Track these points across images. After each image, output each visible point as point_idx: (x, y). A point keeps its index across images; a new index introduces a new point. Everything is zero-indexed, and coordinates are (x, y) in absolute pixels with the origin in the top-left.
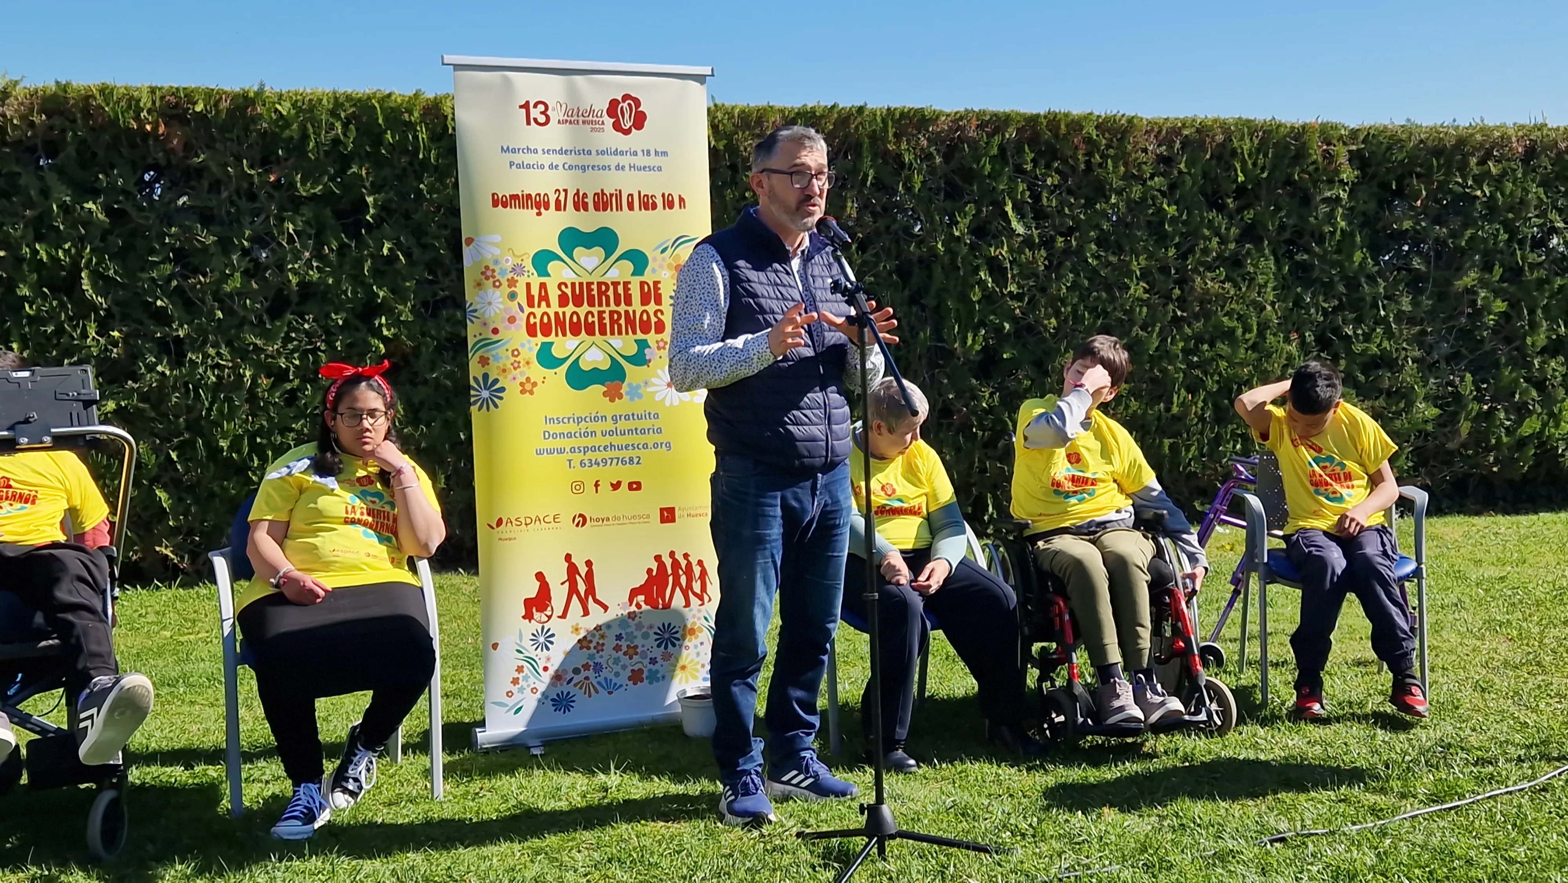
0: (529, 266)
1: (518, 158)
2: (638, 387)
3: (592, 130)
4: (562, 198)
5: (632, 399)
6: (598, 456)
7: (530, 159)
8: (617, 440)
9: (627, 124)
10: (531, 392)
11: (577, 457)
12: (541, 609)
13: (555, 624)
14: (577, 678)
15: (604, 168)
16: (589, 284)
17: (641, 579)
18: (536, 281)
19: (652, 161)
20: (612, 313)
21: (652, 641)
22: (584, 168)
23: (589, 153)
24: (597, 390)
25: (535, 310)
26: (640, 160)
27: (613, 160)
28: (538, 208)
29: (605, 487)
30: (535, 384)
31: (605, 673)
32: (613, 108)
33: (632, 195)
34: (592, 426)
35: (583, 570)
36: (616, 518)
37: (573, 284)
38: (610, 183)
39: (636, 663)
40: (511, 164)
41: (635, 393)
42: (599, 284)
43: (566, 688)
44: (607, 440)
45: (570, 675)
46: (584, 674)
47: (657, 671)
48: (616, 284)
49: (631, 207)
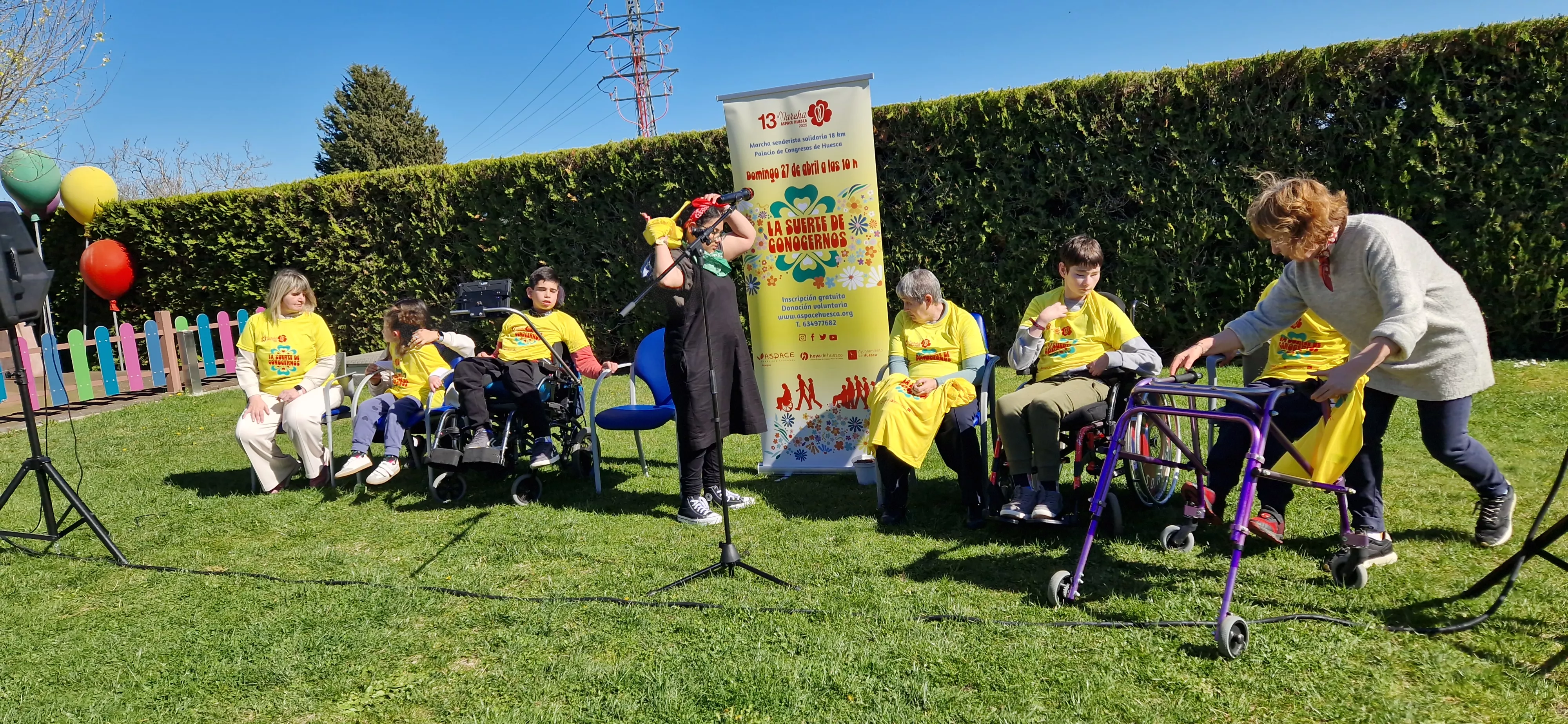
0: (769, 212)
1: (759, 150)
2: (832, 279)
3: (800, 126)
4: (786, 170)
5: (829, 287)
6: (813, 320)
7: (765, 149)
8: (823, 311)
9: (820, 119)
10: (774, 285)
11: (802, 320)
12: (787, 404)
13: (794, 413)
14: (807, 443)
15: (808, 148)
16: (803, 219)
17: (839, 391)
18: (773, 221)
19: (836, 140)
20: (816, 236)
21: (846, 427)
22: (796, 150)
23: (799, 140)
24: (810, 281)
25: (774, 237)
26: (829, 141)
27: (812, 143)
28: (772, 177)
29: (817, 337)
30: (776, 280)
31: (822, 442)
32: (812, 111)
33: (824, 163)
34: (809, 303)
35: (808, 384)
36: (824, 356)
37: (794, 220)
38: (812, 157)
39: (839, 438)
40: (756, 153)
41: (831, 283)
42: (809, 219)
43: (802, 448)
44: (817, 311)
45: (804, 441)
46: (811, 441)
47: (851, 444)
48: (817, 218)
49: (824, 171)
